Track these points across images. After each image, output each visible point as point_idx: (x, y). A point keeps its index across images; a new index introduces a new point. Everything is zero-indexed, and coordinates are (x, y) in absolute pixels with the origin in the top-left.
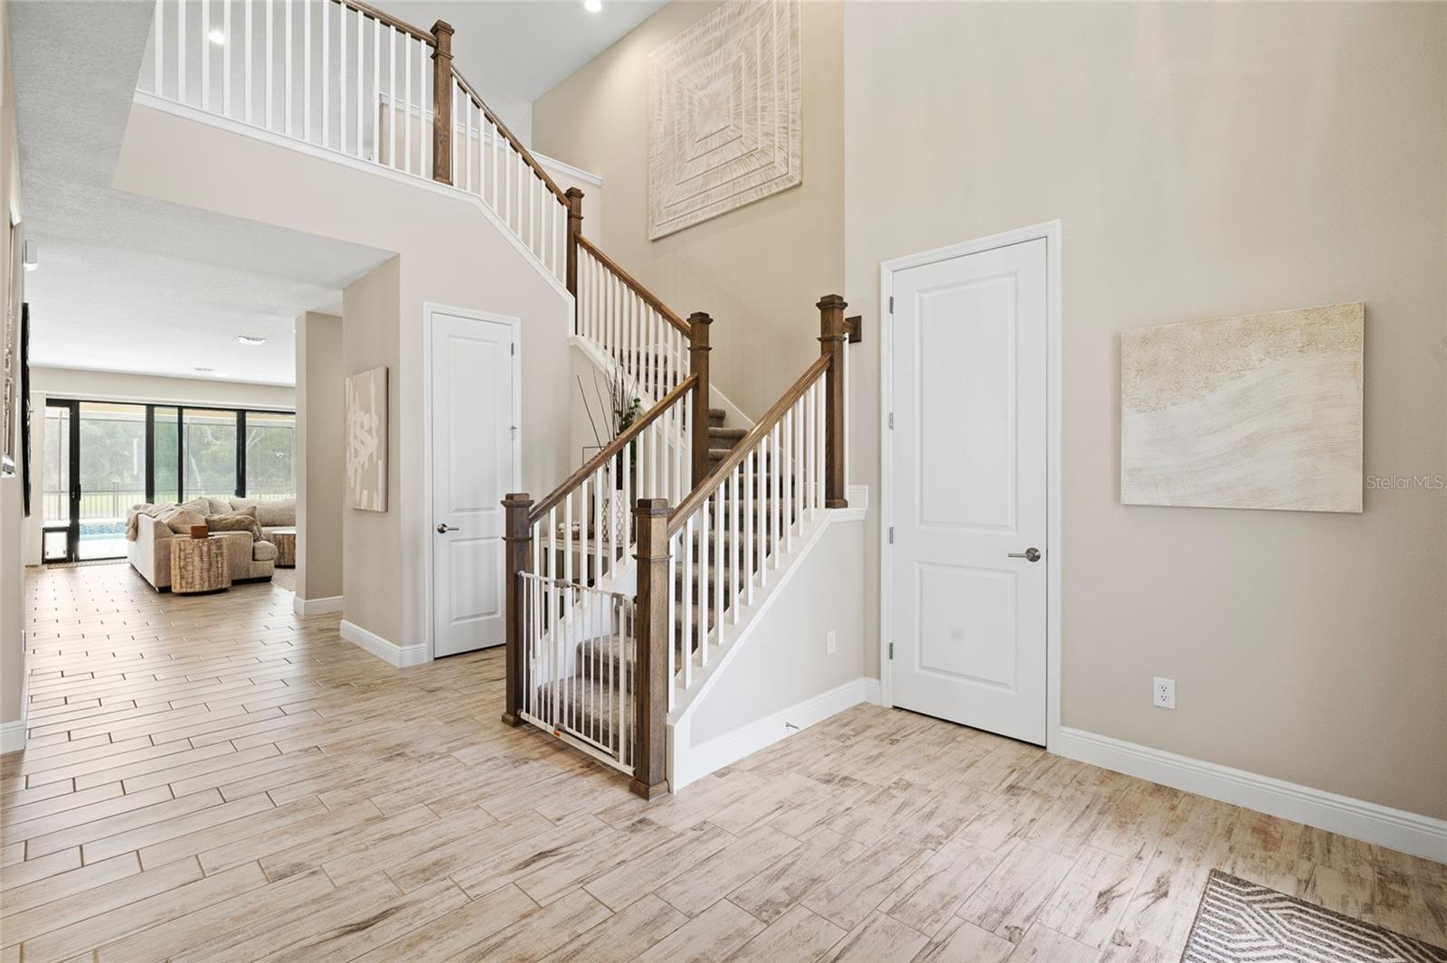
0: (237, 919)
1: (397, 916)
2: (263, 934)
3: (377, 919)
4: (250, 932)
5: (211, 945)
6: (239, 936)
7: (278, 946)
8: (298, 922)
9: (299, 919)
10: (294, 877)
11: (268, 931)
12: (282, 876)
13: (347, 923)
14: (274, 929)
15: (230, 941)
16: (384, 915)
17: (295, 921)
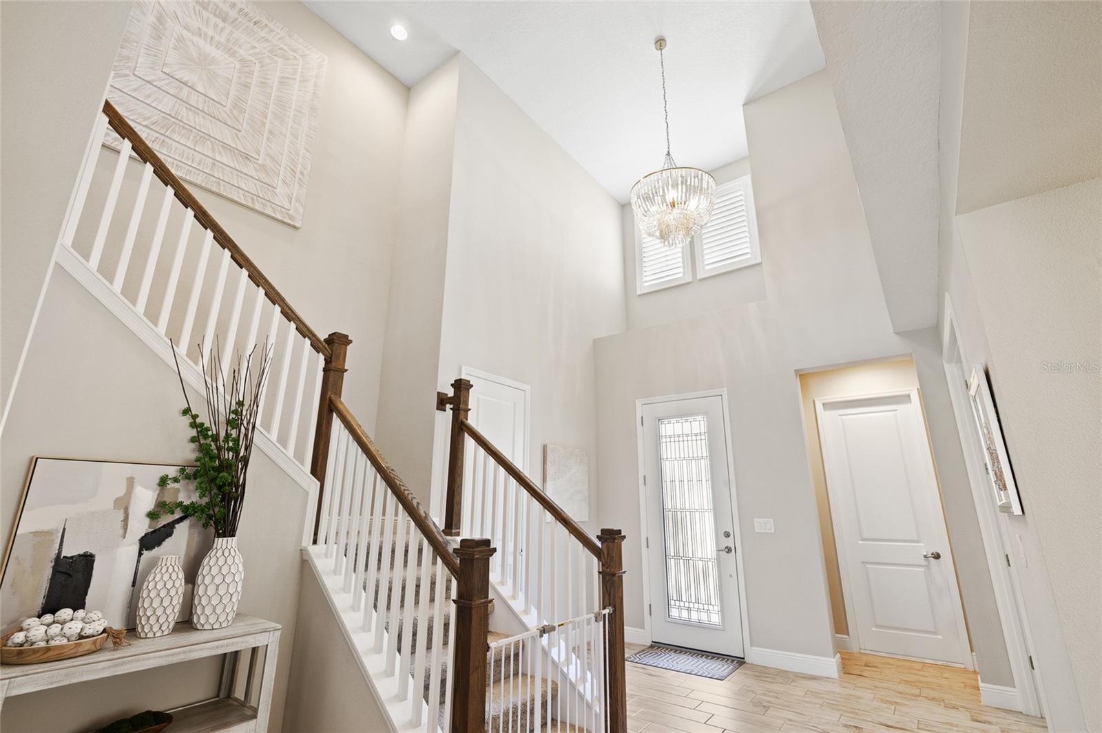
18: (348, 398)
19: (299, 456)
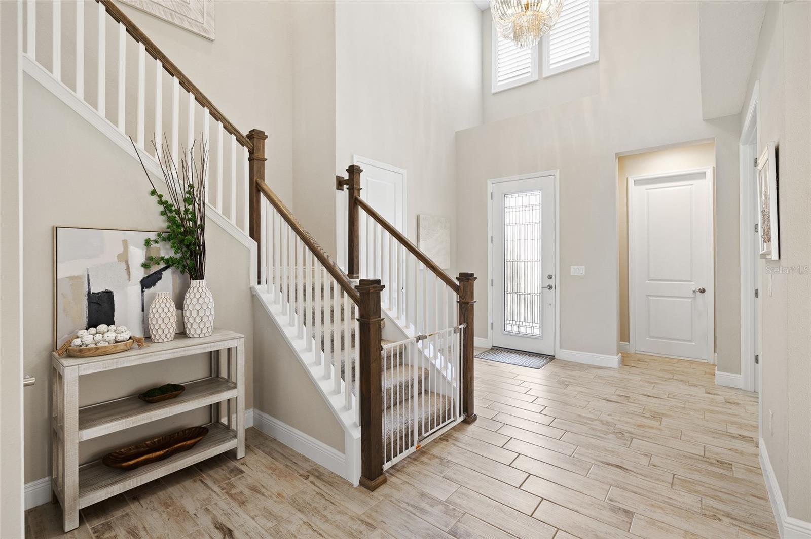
0: (662, 508)
1: (605, 461)
2: (656, 493)
3: (612, 465)
4: (660, 498)
5: (680, 506)
6: (666, 500)
7: (654, 484)
8: (640, 486)
9: (637, 487)
10: (621, 506)
11: (653, 492)
12: (626, 511)
13: (623, 472)
14: (650, 491)
15: (671, 501)
16: (608, 464)
17: (640, 488)
18: (270, 181)
19: (240, 223)
